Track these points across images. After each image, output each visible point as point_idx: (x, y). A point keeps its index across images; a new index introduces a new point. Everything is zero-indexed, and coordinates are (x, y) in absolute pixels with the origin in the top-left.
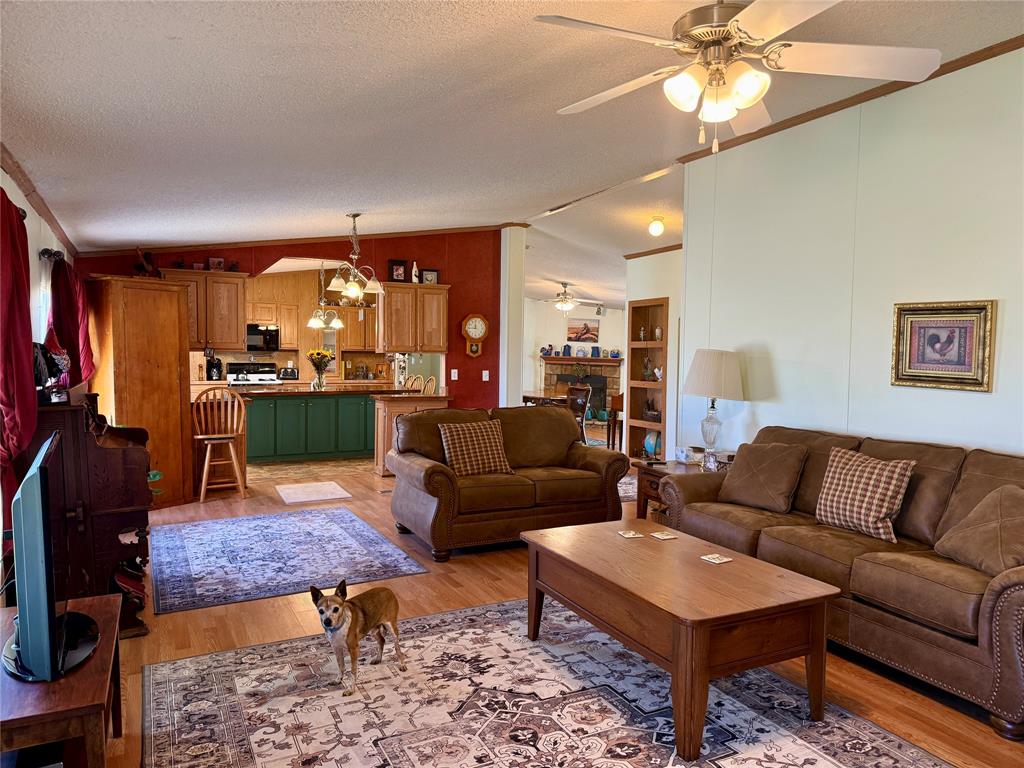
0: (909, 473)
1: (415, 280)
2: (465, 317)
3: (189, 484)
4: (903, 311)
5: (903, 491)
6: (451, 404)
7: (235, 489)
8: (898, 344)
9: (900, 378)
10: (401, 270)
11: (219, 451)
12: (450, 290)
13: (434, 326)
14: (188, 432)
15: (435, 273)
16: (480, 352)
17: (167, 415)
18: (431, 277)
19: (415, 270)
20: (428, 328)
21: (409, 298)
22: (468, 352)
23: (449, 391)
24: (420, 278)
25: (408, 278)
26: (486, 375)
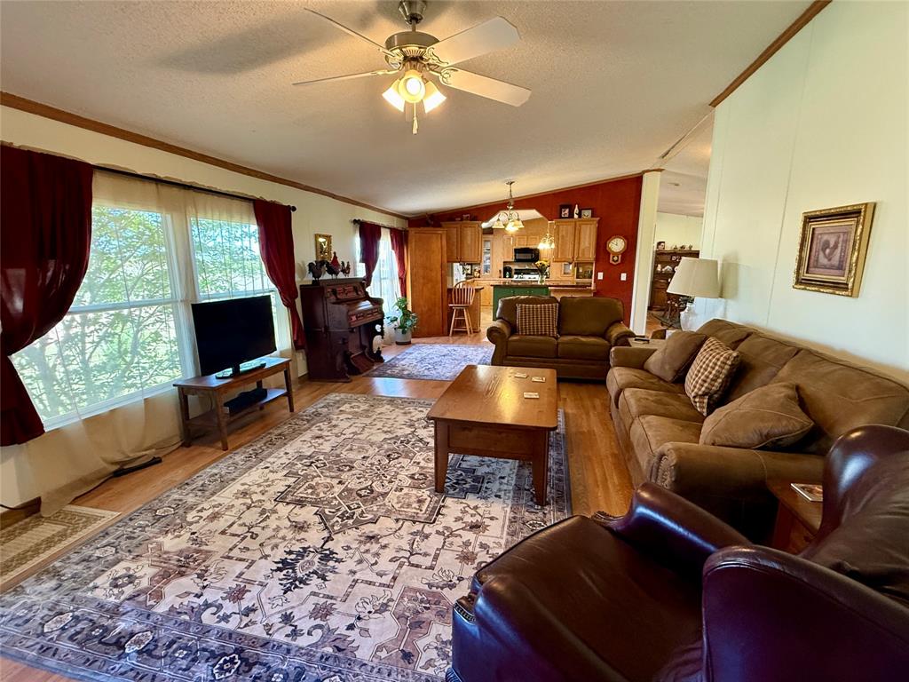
0: (729, 362)
1: (576, 216)
2: (610, 238)
3: (446, 327)
4: (809, 219)
5: (722, 376)
6: (595, 294)
7: (466, 332)
8: (801, 250)
9: (800, 282)
10: (567, 211)
11: (461, 313)
12: (599, 221)
13: (587, 244)
14: (445, 303)
15: (590, 211)
16: (619, 261)
17: (435, 294)
18: (587, 213)
19: (576, 210)
20: (582, 246)
21: (570, 228)
22: (611, 261)
23: (596, 286)
24: (580, 215)
25: (571, 216)
26: (624, 277)
